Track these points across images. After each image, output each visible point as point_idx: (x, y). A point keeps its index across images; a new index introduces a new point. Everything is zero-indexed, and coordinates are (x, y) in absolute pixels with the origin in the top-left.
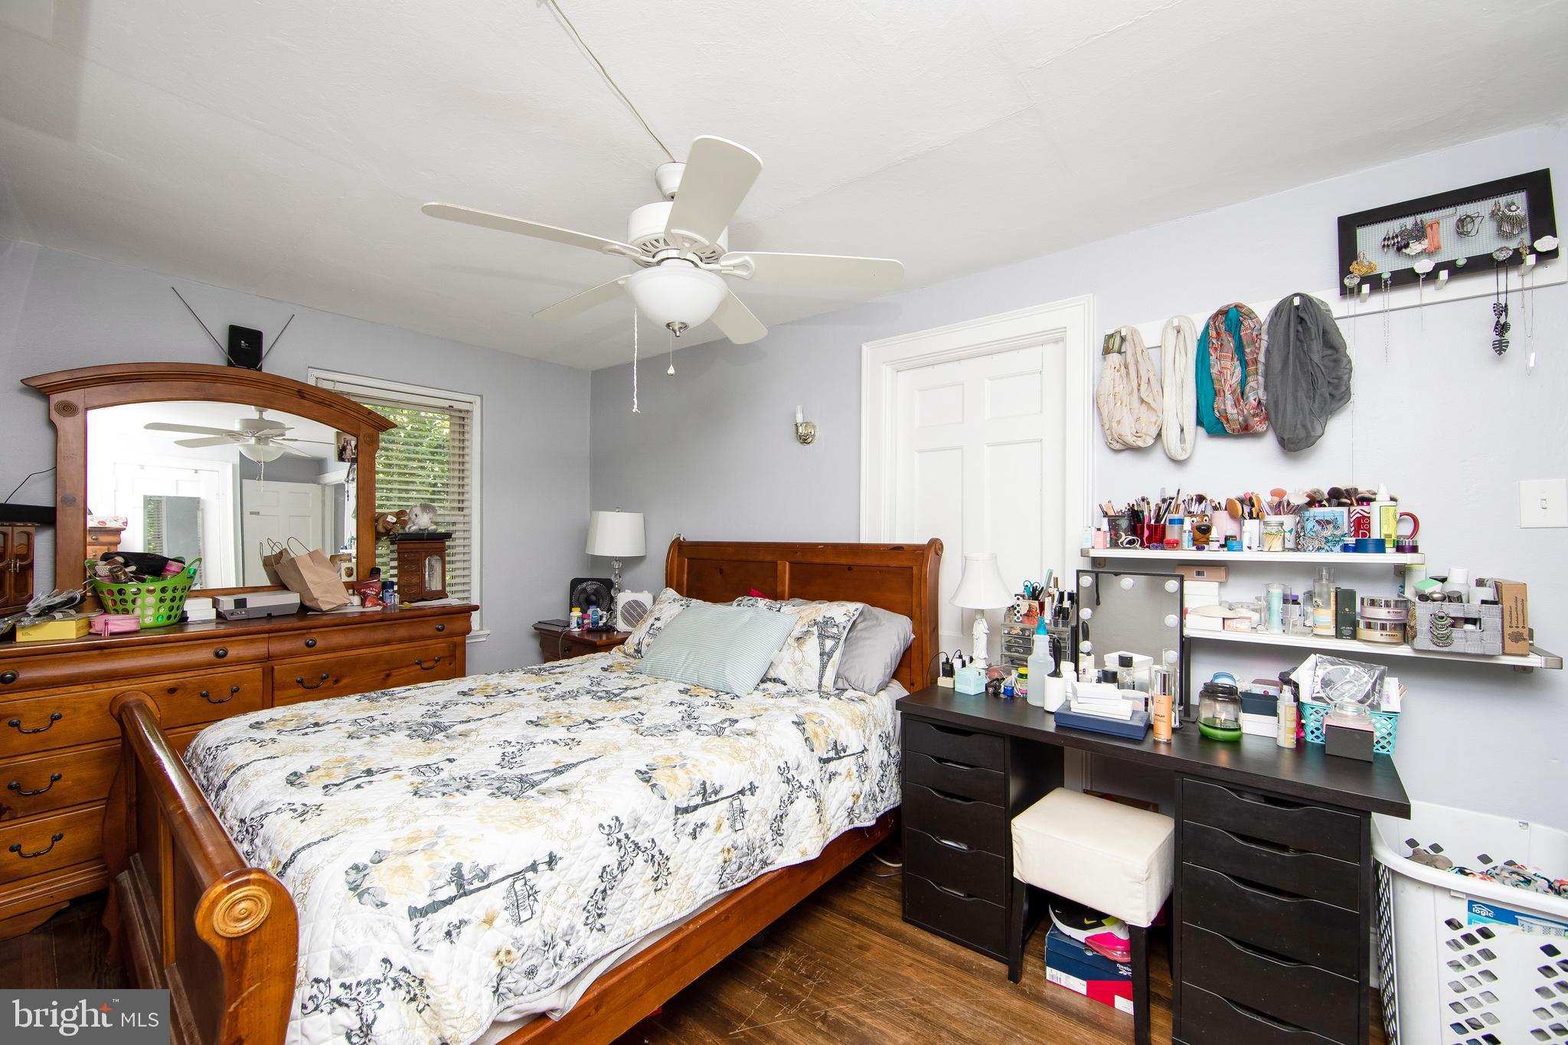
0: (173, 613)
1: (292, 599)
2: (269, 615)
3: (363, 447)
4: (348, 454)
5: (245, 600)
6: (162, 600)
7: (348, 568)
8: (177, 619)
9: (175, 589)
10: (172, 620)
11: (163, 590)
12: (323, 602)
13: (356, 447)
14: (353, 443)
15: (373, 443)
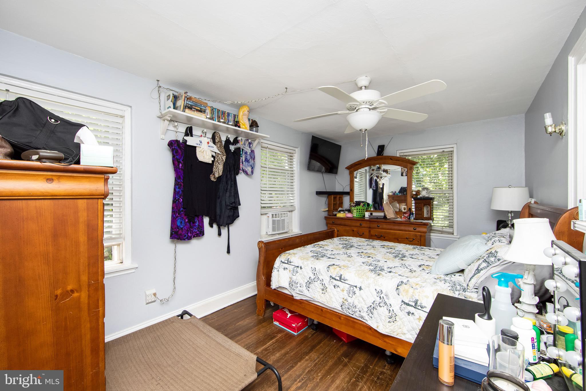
0: (362, 214)
1: (381, 214)
2: (377, 218)
3: (409, 171)
4: (404, 174)
5: (372, 213)
6: (357, 211)
7: (404, 208)
8: (363, 216)
9: (360, 209)
10: (361, 216)
11: (357, 209)
12: (388, 216)
13: (407, 171)
14: (406, 170)
15: (411, 169)
